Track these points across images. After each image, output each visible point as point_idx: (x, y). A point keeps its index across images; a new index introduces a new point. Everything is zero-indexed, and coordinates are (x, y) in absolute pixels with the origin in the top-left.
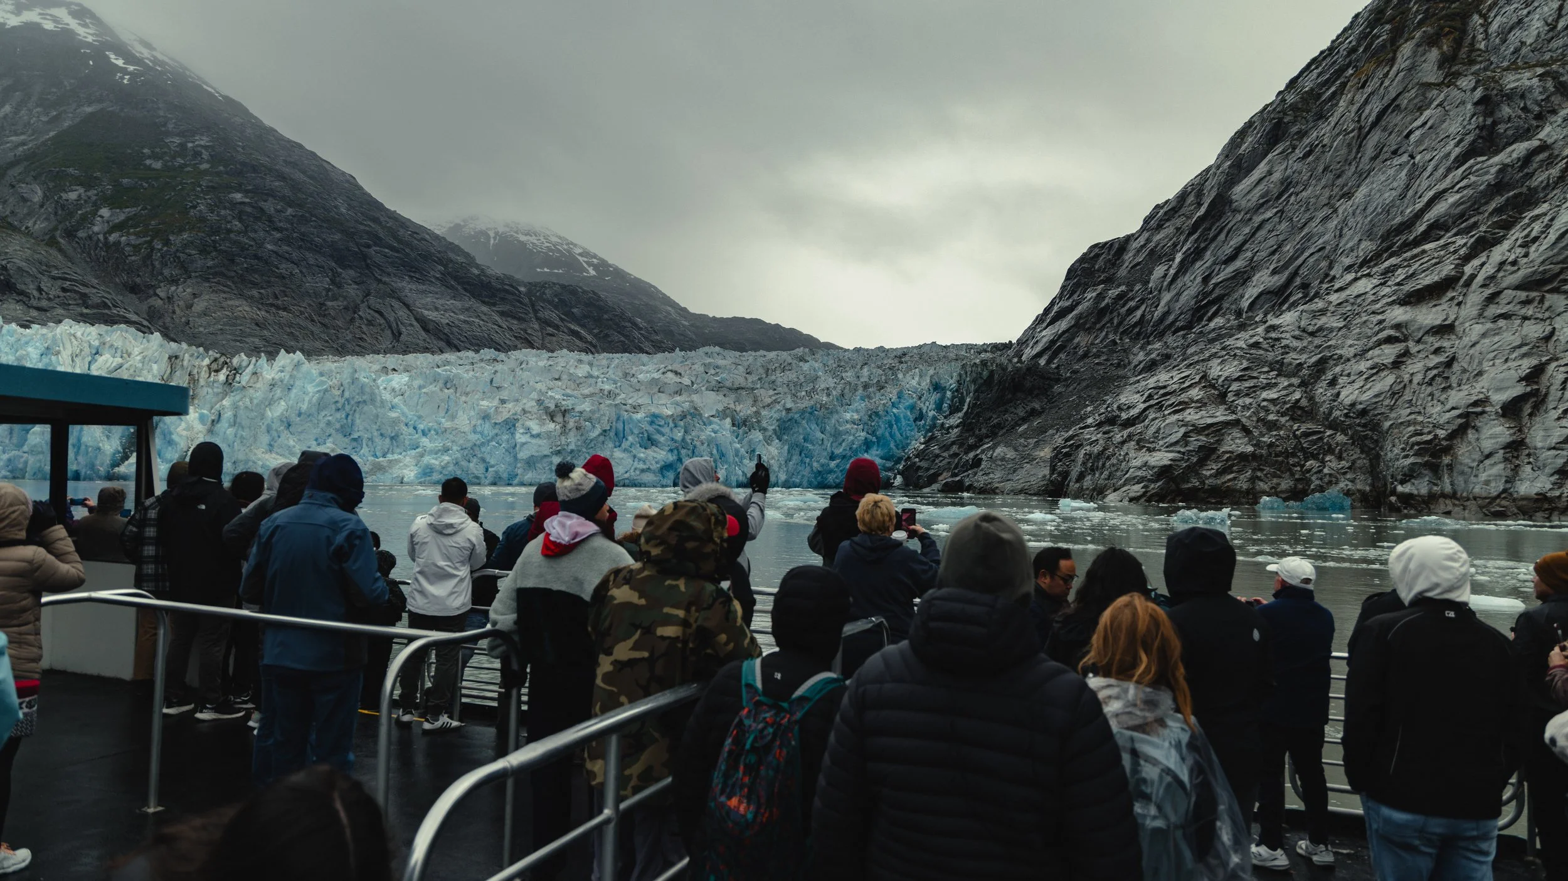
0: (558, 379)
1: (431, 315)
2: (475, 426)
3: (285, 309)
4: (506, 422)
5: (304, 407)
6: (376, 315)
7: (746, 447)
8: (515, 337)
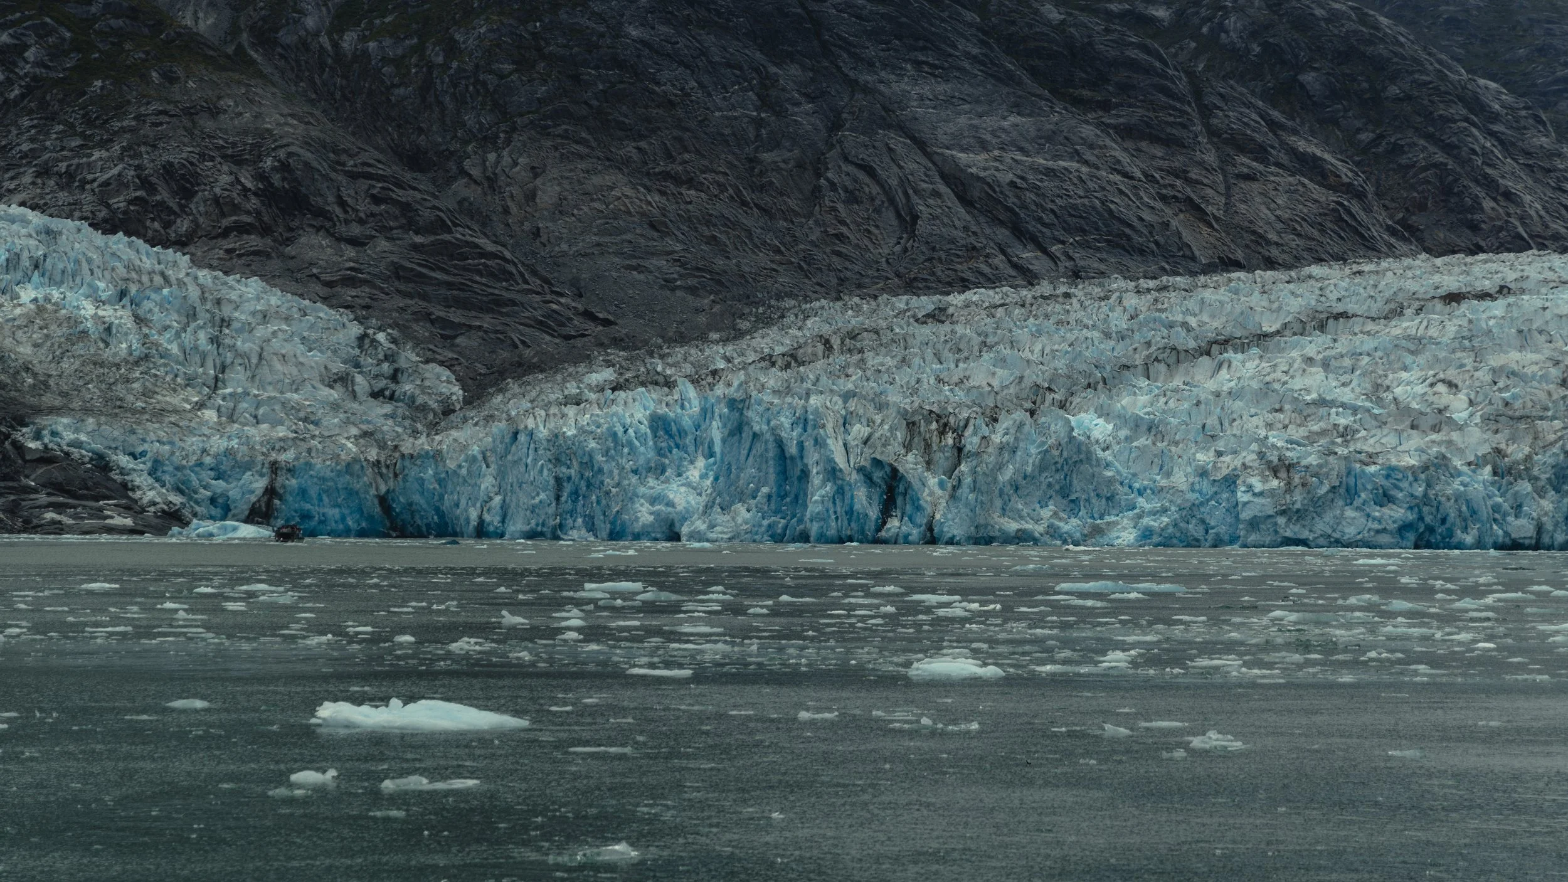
0: (1280, 410)
1: (973, 162)
2: (1193, 484)
3: (690, 183)
4: (1226, 479)
5: (1029, 469)
6: (862, 176)
7: (1511, 501)
8: (1163, 198)
